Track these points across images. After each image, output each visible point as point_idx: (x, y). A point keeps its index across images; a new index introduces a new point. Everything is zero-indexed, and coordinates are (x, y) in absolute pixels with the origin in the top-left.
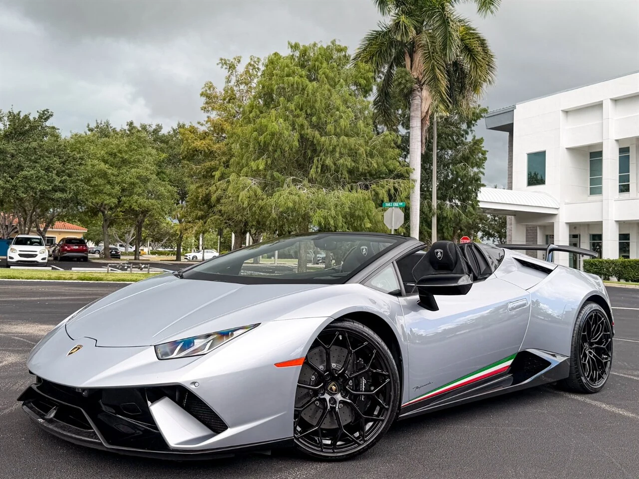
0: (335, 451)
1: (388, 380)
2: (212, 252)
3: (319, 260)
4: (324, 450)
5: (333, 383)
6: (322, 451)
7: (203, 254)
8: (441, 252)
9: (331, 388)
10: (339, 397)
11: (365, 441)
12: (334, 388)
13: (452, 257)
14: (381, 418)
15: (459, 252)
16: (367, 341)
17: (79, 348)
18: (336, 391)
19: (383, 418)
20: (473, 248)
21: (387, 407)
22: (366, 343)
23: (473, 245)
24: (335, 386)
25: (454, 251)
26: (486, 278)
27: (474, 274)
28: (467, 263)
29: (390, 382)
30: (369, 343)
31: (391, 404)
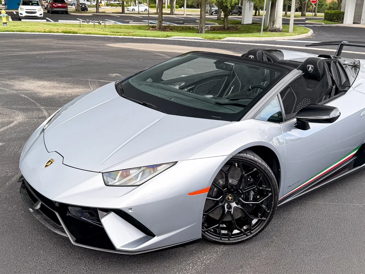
0: (230, 239)
1: (270, 194)
2: (144, 6)
3: (213, 12)
4: (222, 239)
5: (230, 195)
6: (221, 239)
7: (139, 8)
8: (312, 68)
9: (228, 198)
10: (234, 205)
11: (251, 233)
12: (230, 198)
13: (320, 72)
14: (263, 218)
15: (326, 67)
16: (256, 168)
17: (52, 163)
18: (232, 199)
19: (265, 219)
20: (337, 64)
21: (268, 211)
22: (255, 169)
23: (337, 62)
24: (231, 197)
25: (322, 67)
26: (346, 91)
27: (336, 86)
28: (332, 78)
29: (272, 196)
30: (258, 169)
31: (272, 209)
